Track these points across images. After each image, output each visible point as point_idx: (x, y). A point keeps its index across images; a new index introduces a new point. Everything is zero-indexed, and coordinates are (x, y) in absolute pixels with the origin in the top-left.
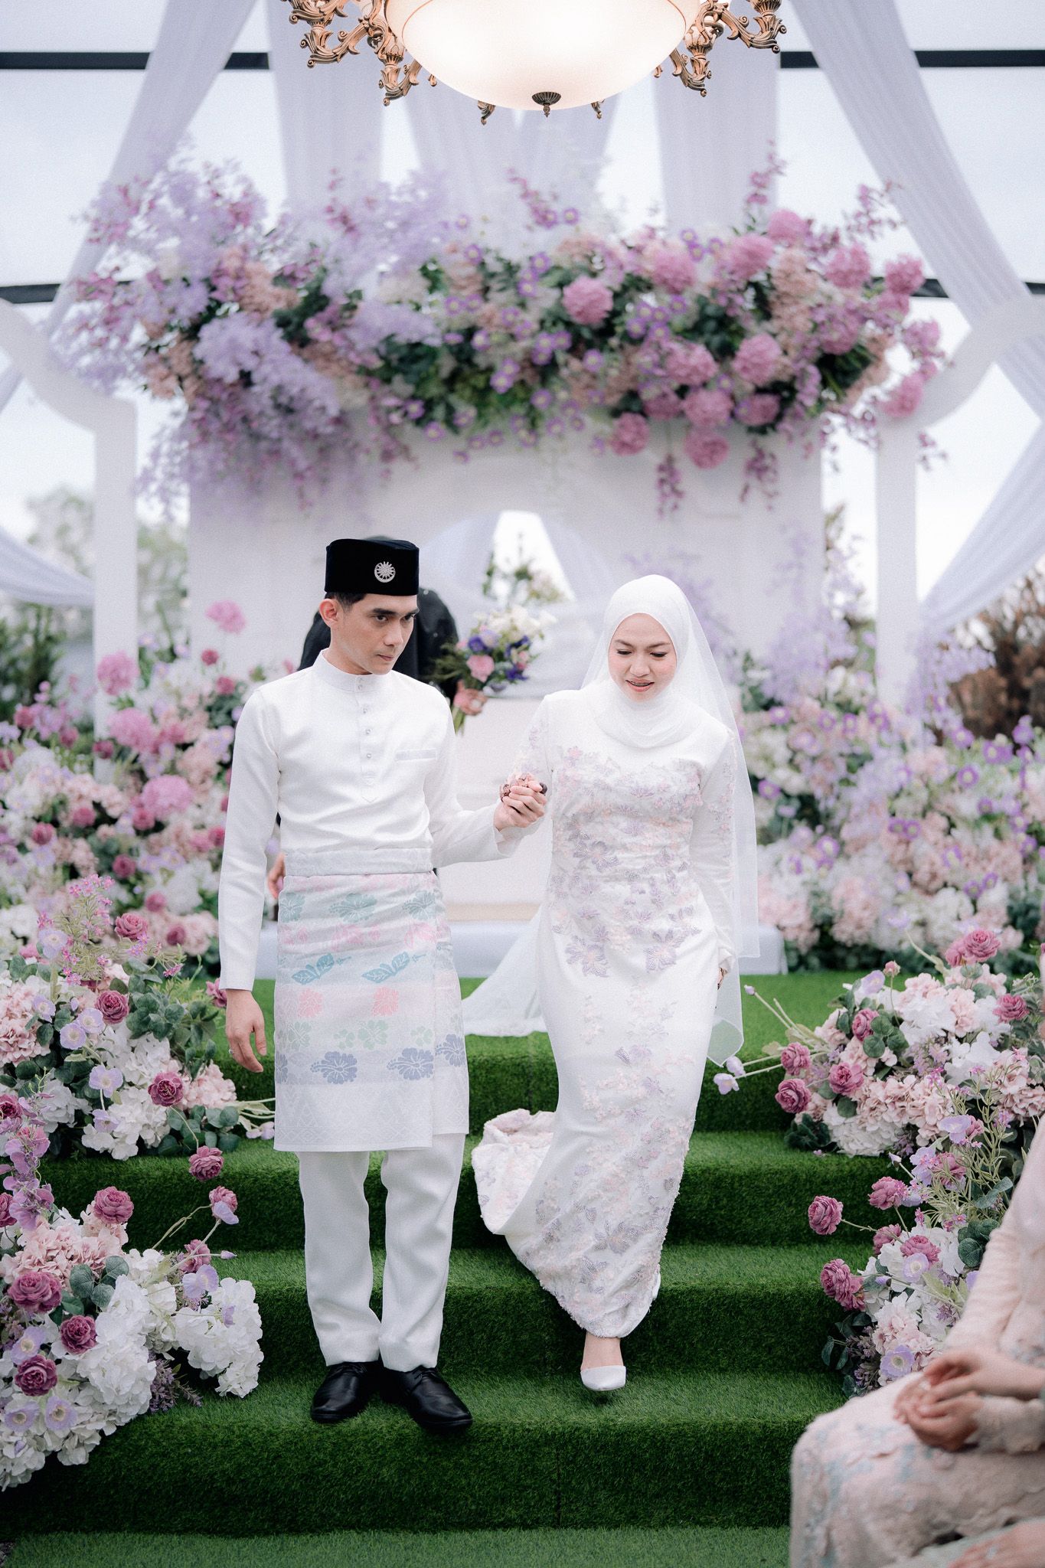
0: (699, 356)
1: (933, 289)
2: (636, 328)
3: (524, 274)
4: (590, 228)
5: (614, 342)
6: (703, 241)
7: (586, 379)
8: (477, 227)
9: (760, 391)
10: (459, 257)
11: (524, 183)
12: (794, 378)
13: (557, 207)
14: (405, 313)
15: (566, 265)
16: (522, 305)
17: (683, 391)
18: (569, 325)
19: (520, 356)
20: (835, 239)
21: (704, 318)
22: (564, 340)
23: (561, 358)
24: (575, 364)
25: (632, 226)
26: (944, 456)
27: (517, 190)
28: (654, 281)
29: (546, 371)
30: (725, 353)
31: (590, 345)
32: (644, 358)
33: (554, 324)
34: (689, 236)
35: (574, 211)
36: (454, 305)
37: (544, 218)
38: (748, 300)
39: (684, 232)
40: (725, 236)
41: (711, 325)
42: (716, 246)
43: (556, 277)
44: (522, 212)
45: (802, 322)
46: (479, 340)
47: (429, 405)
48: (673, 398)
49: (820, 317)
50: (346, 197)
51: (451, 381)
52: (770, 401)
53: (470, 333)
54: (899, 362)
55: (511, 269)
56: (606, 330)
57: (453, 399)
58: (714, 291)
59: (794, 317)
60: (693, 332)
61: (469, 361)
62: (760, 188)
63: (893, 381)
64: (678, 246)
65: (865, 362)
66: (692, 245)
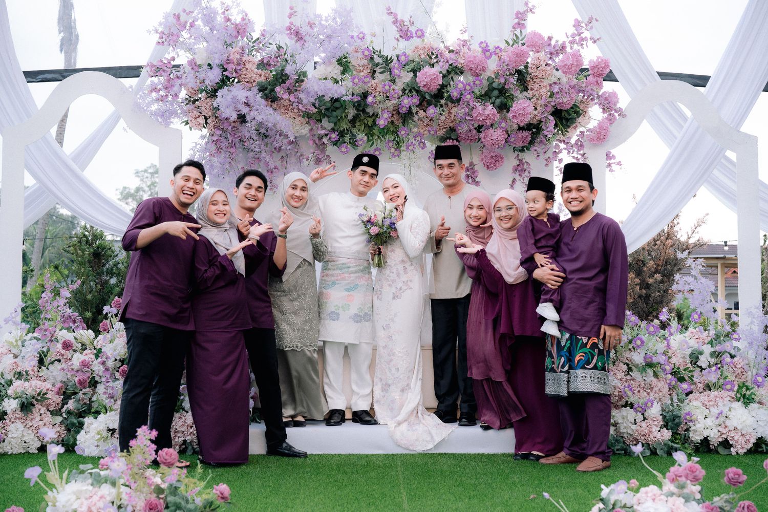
0: (490, 109)
1: (611, 78)
2: (455, 94)
3: (395, 64)
4: (430, 40)
5: (443, 102)
6: (491, 48)
7: (427, 121)
8: (368, 38)
9: (521, 129)
10: (360, 55)
11: (395, 16)
12: (541, 122)
13: (413, 29)
14: (330, 84)
15: (417, 59)
16: (393, 81)
17: (479, 129)
18: (418, 92)
19: (391, 108)
20: (563, 48)
21: (491, 89)
22: (416, 100)
23: (414, 110)
24: (421, 113)
25: (452, 40)
26: (619, 164)
27: (391, 19)
28: (465, 69)
29: (406, 116)
30: (504, 108)
31: (429, 104)
32: (459, 111)
33: (410, 91)
34: (484, 45)
35: (422, 31)
36: (356, 81)
37: (405, 35)
38: (513, 80)
39: (481, 43)
40: (503, 45)
41: (496, 93)
42: (498, 51)
43: (412, 66)
44: (393, 31)
45: (544, 91)
46: (370, 99)
47: (342, 134)
48: (475, 132)
49: (556, 89)
50: (298, 22)
51: (353, 122)
52: (526, 134)
53: (365, 95)
54: (595, 114)
55: (387, 61)
56: (439, 95)
57: (354, 131)
58: (497, 74)
59: (540, 89)
60: (485, 97)
61: (364, 111)
62: (520, 20)
63: (592, 124)
64: (477, 51)
65: (578, 114)
66: (485, 50)
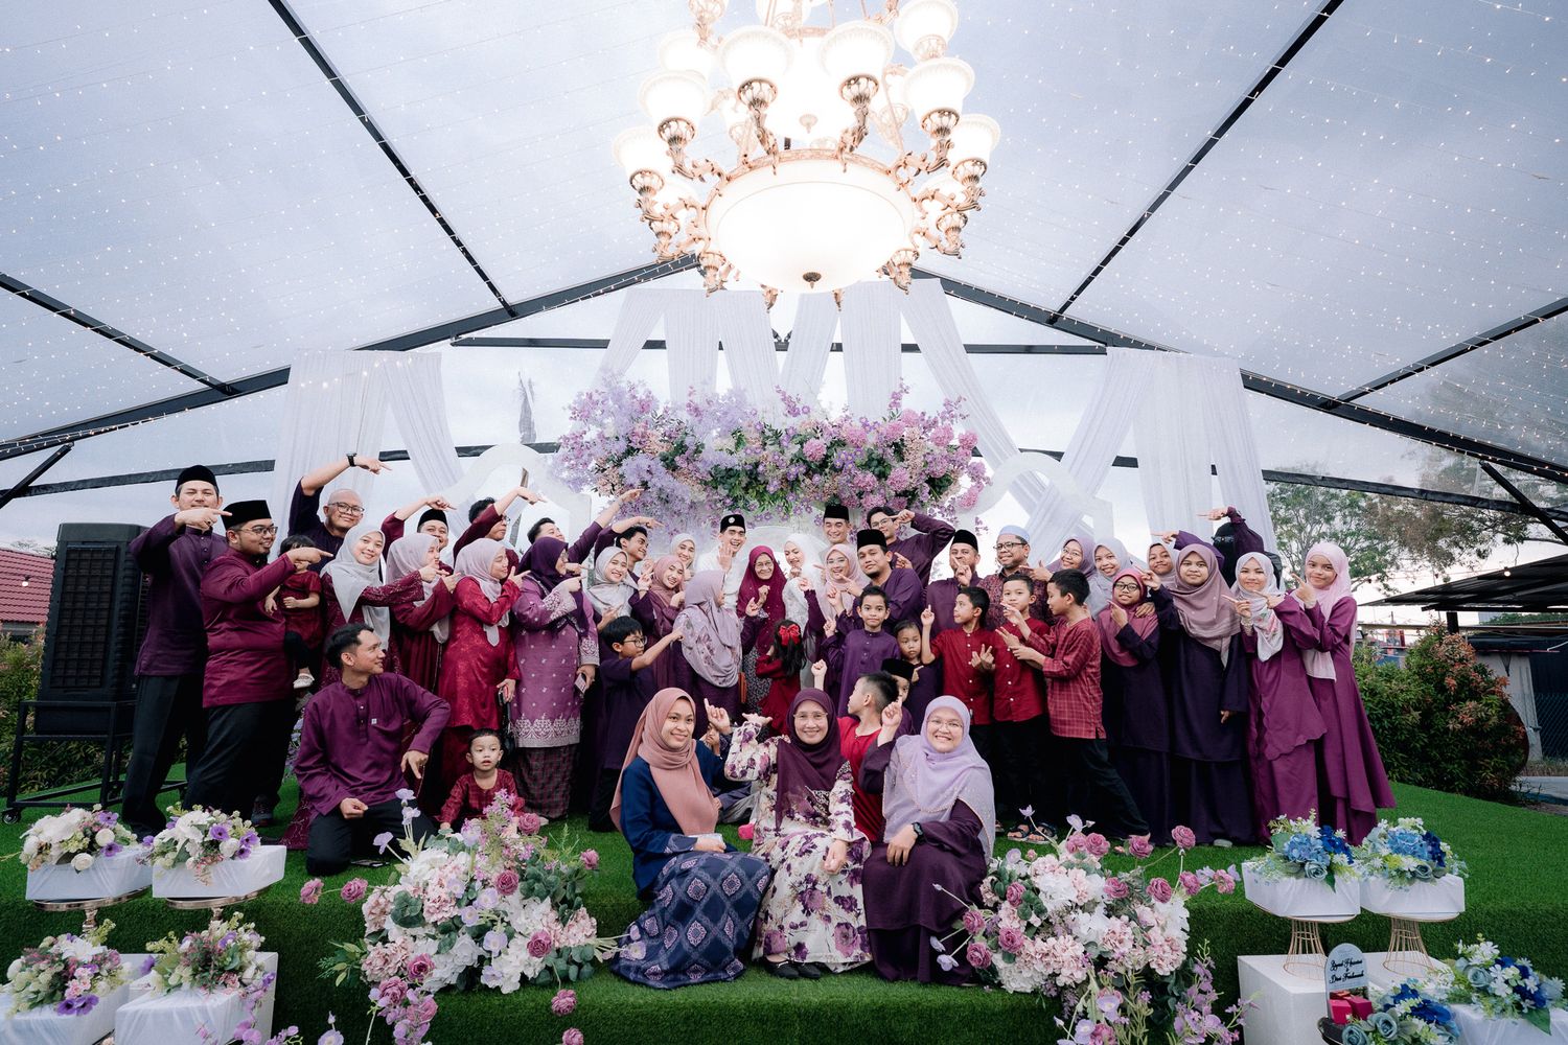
0: (870, 477)
1: (976, 453)
2: (838, 464)
3: (784, 437)
4: (816, 417)
5: (827, 470)
6: (870, 423)
7: (813, 488)
8: (760, 414)
9: (897, 495)
10: (752, 429)
11: (784, 393)
12: (916, 489)
13: (799, 406)
14: (725, 454)
15: (803, 433)
16: (782, 452)
17: (860, 495)
18: (805, 462)
19: (780, 477)
20: (935, 422)
21: (871, 459)
22: (803, 469)
23: (801, 477)
24: (808, 481)
25: (835, 416)
26: (986, 529)
27: (780, 396)
28: (848, 441)
29: (792, 484)
30: (882, 476)
31: (815, 472)
32: (841, 479)
33: (798, 461)
34: (864, 420)
35: (808, 408)
36: (749, 451)
37: (793, 411)
38: (890, 451)
39: (861, 418)
40: (881, 421)
41: (875, 463)
42: (876, 426)
43: (798, 439)
44: (782, 407)
45: (919, 462)
46: (761, 468)
47: (735, 500)
48: (856, 498)
49: (930, 458)
50: (698, 400)
51: (746, 489)
52: (903, 499)
53: (757, 465)
54: (965, 482)
55: (777, 435)
56: (824, 463)
57: (747, 497)
58: (876, 446)
59: (915, 459)
60: (866, 466)
61: (756, 479)
62: (896, 398)
63: (962, 492)
64: (857, 424)
65: (950, 482)
66: (865, 425)
